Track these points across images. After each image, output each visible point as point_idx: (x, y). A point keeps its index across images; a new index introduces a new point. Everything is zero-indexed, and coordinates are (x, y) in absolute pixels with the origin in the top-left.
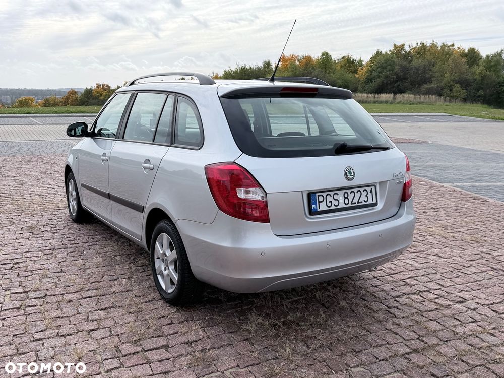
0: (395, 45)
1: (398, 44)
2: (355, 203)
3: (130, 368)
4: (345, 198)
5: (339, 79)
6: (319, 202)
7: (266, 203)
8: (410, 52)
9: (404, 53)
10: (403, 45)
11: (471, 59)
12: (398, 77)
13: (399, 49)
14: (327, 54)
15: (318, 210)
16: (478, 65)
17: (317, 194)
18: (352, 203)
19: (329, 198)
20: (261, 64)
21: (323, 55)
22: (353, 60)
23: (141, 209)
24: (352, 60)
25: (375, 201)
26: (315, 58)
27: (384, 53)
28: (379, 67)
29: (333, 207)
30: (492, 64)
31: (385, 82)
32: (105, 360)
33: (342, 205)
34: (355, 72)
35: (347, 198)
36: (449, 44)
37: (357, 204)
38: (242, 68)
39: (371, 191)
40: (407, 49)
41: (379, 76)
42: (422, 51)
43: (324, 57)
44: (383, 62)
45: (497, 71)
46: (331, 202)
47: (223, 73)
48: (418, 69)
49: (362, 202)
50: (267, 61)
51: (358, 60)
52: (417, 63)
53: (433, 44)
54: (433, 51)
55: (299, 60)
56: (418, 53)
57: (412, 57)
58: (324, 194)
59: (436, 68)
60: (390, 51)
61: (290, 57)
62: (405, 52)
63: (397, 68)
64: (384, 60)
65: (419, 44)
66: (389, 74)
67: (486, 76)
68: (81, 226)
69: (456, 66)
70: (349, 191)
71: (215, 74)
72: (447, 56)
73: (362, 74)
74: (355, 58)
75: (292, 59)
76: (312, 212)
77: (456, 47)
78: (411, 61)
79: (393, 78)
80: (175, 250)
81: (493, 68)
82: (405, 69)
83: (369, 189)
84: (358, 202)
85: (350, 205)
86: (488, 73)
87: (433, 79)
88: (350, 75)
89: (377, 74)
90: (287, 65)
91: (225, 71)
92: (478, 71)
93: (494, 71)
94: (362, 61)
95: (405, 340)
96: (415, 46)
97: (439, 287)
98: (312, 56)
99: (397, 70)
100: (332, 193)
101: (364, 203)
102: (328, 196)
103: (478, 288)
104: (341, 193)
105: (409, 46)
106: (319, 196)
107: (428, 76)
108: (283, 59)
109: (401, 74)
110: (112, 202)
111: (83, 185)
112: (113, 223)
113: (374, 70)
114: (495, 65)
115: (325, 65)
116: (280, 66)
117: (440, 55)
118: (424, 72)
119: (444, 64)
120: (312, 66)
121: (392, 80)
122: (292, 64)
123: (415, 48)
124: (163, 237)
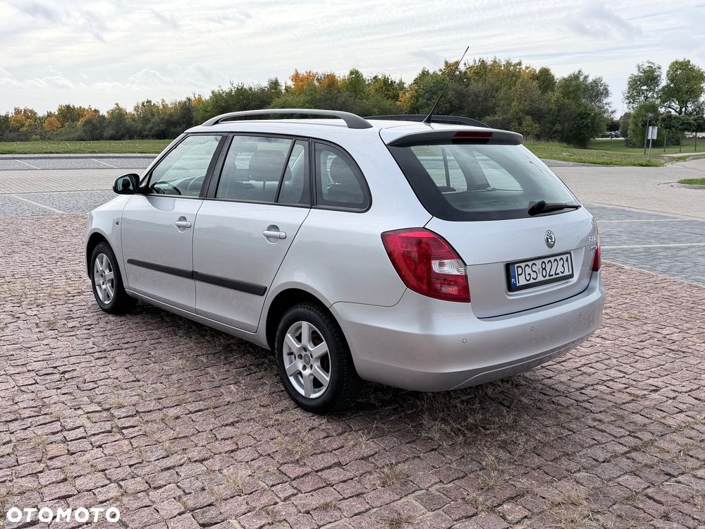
0: (446, 63)
1: (451, 61)
2: (552, 275)
3: (311, 493)
4: (543, 269)
5: (374, 107)
6: (518, 275)
7: (466, 277)
8: (466, 72)
9: (458, 73)
10: (457, 63)
11: (544, 82)
12: (452, 106)
13: (451, 68)
14: (357, 72)
15: (518, 285)
16: (553, 90)
17: (516, 265)
18: (550, 276)
19: (528, 270)
20: (265, 84)
21: (352, 73)
22: (392, 82)
23: (260, 291)
24: (390, 81)
25: (571, 272)
26: (341, 77)
27: (431, 72)
28: (428, 92)
29: (532, 281)
30: (571, 89)
32: (273, 486)
33: (540, 278)
34: (396, 97)
35: (545, 269)
36: (514, 62)
37: (554, 277)
38: (237, 88)
39: (567, 260)
40: (462, 68)
41: (428, 105)
42: (482, 70)
43: (354, 76)
44: (432, 85)
45: (576, 98)
46: (529, 274)
47: (211, 95)
48: (477, 96)
49: (558, 274)
50: (274, 79)
51: (397, 81)
52: (476, 86)
53: (495, 62)
54: (496, 71)
55: (318, 80)
56: (477, 74)
57: (468, 79)
58: (523, 265)
59: (501, 94)
60: (441, 70)
61: (305, 74)
62: (460, 72)
63: (450, 94)
64: (434, 83)
65: (477, 62)
66: (441, 101)
67: (563, 104)
68: (123, 318)
69: (526, 92)
70: (546, 260)
71: (197, 96)
72: (514, 78)
73: (405, 98)
74: (394, 79)
75: (309, 78)
76: (511, 287)
77: (523, 67)
78: (468, 85)
79: (446, 108)
80: (324, 342)
81: (572, 95)
82: (461, 96)
83: (564, 257)
84: (556, 274)
85: (547, 278)
86: (566, 101)
87: (497, 109)
88: (389, 102)
89: (425, 101)
90: (302, 86)
91: (213, 92)
92: (553, 99)
93: (574, 98)
94: (404, 84)
95: (616, 437)
96: (471, 64)
97: (622, 375)
98: (337, 75)
99: (450, 96)
100: (530, 263)
101: (561, 275)
102: (527, 267)
103: (665, 373)
104: (539, 262)
105: (465, 64)
106: (518, 267)
107: (490, 104)
108: (296, 77)
109: (456, 102)
110: (198, 283)
111: (130, 261)
112: (196, 311)
113: (420, 96)
114: (574, 91)
115: (355, 87)
116: (293, 87)
117: (505, 77)
118: (486, 99)
119: (510, 88)
120: (338, 89)
121: (444, 110)
122: (311, 84)
123: (472, 67)
124: (301, 326)
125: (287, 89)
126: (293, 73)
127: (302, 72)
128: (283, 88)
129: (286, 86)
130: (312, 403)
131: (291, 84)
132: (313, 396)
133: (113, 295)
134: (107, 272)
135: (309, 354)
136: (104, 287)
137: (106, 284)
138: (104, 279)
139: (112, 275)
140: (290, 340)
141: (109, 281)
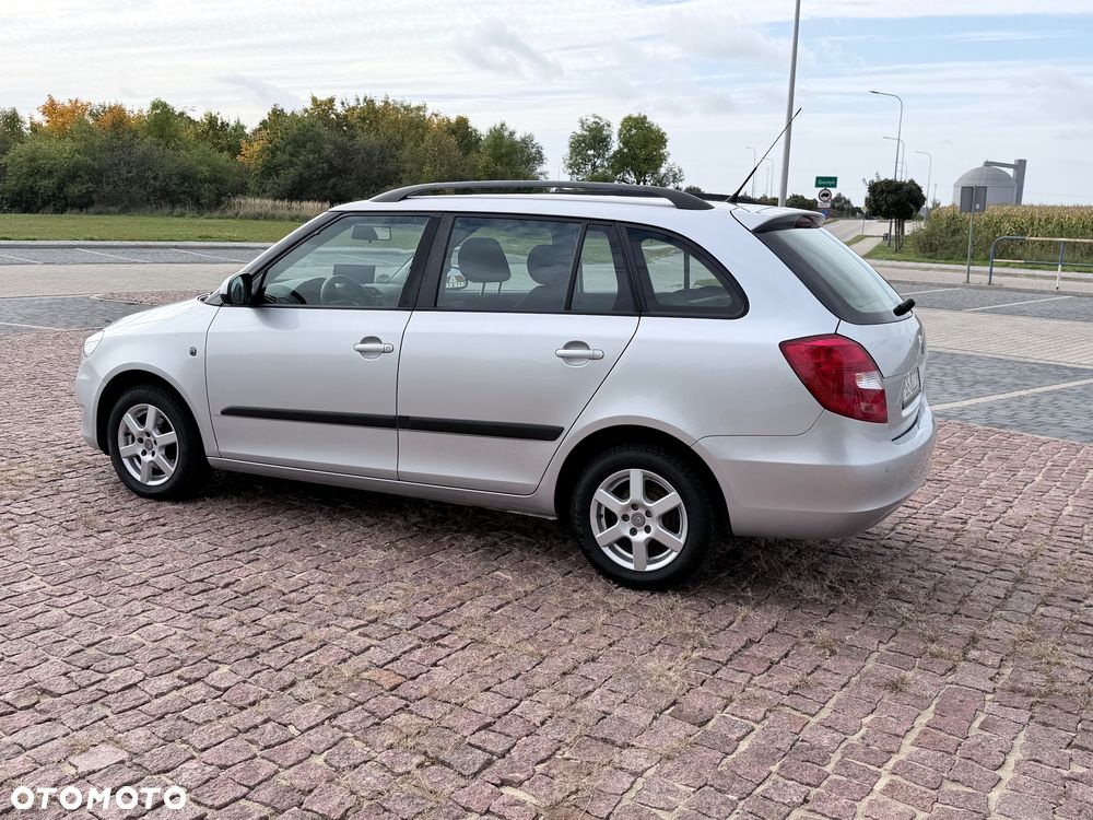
0: (314, 100)
1: (322, 97)
5: (200, 163)
7: (884, 392)
8: (346, 116)
9: (333, 116)
10: (332, 101)
11: (463, 138)
12: (331, 167)
13: (323, 108)
14: (165, 105)
16: (478, 151)
21: (155, 106)
22: (222, 123)
23: (551, 434)
24: (219, 122)
26: (136, 113)
27: (288, 112)
28: (290, 144)
30: (503, 151)
31: (306, 175)
34: (235, 150)
36: (414, 105)
40: (339, 109)
41: (292, 164)
42: (372, 115)
43: (158, 111)
44: (296, 132)
48: (369, 154)
50: (8, 110)
51: (232, 124)
52: (364, 139)
53: (386, 103)
54: (392, 118)
55: (92, 114)
56: (363, 119)
57: (351, 127)
59: (405, 154)
60: (306, 111)
61: (67, 105)
62: (337, 115)
63: (328, 148)
64: (299, 129)
65: (361, 101)
66: (314, 159)
67: (495, 173)
69: (441, 152)
72: (420, 130)
73: (251, 154)
74: (226, 120)
75: (76, 109)
77: (428, 114)
78: (352, 137)
79: (322, 169)
80: (674, 493)
81: (505, 160)
82: (344, 152)
86: (499, 167)
87: (401, 175)
88: (226, 155)
89: (287, 157)
90: (63, 124)
92: (481, 163)
94: (243, 127)
96: (353, 103)
98: (128, 108)
99: (327, 152)
105: (343, 103)
107: (390, 168)
108: (51, 109)
109: (337, 162)
110: (404, 434)
111: (228, 412)
112: (398, 475)
113: (277, 148)
114: (507, 155)
115: (163, 130)
116: (45, 124)
117: (407, 127)
118: (383, 160)
119: (417, 145)
120: (130, 131)
121: (320, 172)
122: (82, 122)
123: (354, 109)
124: (629, 476)
125: (35, 128)
126: (44, 101)
127: (63, 99)
128: (28, 126)
129: (32, 123)
131: (40, 118)
132: (650, 568)
133: (173, 470)
134: (156, 435)
135: (643, 512)
136: (148, 458)
137: (153, 454)
138: (146, 446)
139: (171, 437)
140: (603, 496)
141: (161, 447)
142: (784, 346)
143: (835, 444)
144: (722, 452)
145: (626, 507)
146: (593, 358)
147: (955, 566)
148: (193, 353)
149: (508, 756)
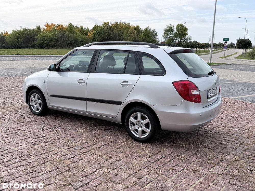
0: (104, 22)
1: (106, 22)
2: (214, 94)
5: (79, 37)
7: (200, 95)
8: (111, 26)
9: (108, 26)
10: (108, 23)
11: (138, 31)
12: (107, 37)
13: (106, 24)
14: (71, 24)
16: (141, 33)
20: (35, 28)
21: (69, 24)
22: (84, 28)
23: (119, 103)
24: (83, 28)
26: (65, 26)
27: (99, 25)
28: (98, 33)
29: (211, 96)
30: (147, 33)
32: (149, 165)
34: (87, 34)
35: (213, 92)
36: (127, 23)
38: (23, 29)
40: (110, 24)
41: (99, 37)
42: (117, 25)
43: (70, 26)
44: (100, 30)
45: (149, 36)
46: (211, 94)
47: (12, 31)
48: (116, 35)
50: (38, 26)
51: (86, 28)
52: (115, 31)
53: (121, 23)
54: (122, 26)
55: (56, 26)
56: (115, 27)
57: (112, 28)
58: (209, 91)
59: (124, 34)
60: (102, 25)
61: (51, 24)
62: (109, 26)
64: (101, 29)
65: (115, 22)
66: (104, 36)
67: (145, 38)
69: (133, 34)
72: (128, 29)
73: (90, 35)
74: (85, 27)
75: (52, 25)
76: (208, 98)
77: (130, 25)
78: (112, 31)
79: (105, 38)
80: (148, 119)
81: (147, 35)
82: (110, 34)
83: (216, 88)
86: (146, 37)
87: (123, 39)
88: (85, 36)
89: (98, 36)
90: (50, 29)
92: (142, 36)
93: (148, 36)
94: (89, 29)
96: (113, 23)
98: (63, 25)
99: (107, 34)
104: (212, 90)
105: (111, 23)
107: (121, 38)
108: (47, 25)
109: (109, 37)
110: (88, 102)
111: (52, 96)
112: (87, 112)
113: (96, 34)
114: (148, 34)
115: (71, 30)
116: (46, 29)
117: (125, 28)
118: (119, 36)
119: (127, 32)
120: (64, 30)
121: (105, 39)
122: (53, 28)
123: (113, 24)
124: (137, 114)
125: (44, 30)
126: (46, 24)
127: (50, 23)
128: (42, 29)
129: (43, 29)
130: (143, 139)
131: (45, 28)
132: (142, 137)
133: (41, 109)
134: (37, 100)
135: (141, 123)
136: (36, 106)
137: (37, 105)
138: (36, 103)
139: (40, 101)
140: (132, 119)
141: (38, 103)
142: (173, 83)
143: (187, 108)
144: (158, 109)
145: (137, 122)
146: (129, 85)
147: (225, 139)
148: (44, 82)
149: (88, 184)
